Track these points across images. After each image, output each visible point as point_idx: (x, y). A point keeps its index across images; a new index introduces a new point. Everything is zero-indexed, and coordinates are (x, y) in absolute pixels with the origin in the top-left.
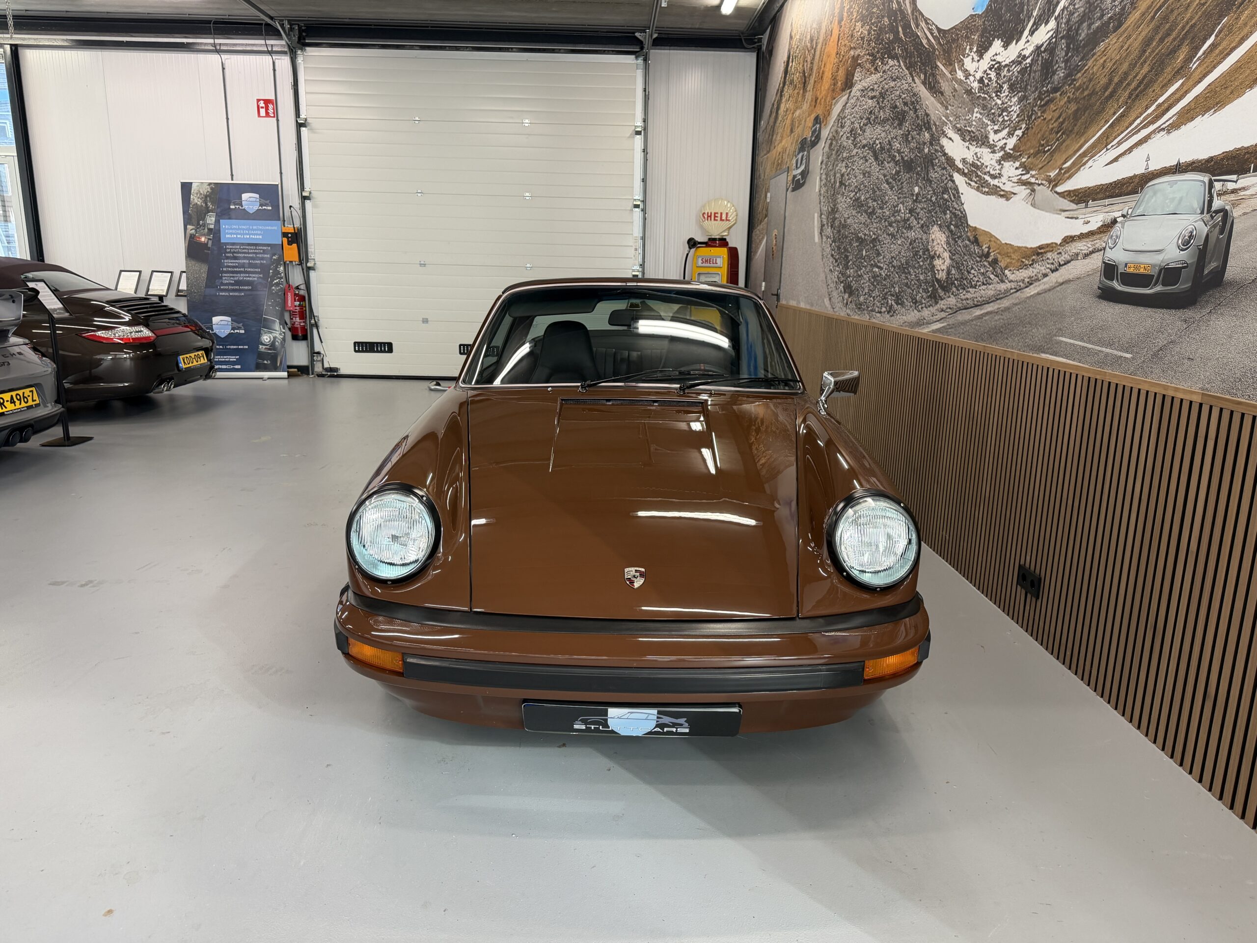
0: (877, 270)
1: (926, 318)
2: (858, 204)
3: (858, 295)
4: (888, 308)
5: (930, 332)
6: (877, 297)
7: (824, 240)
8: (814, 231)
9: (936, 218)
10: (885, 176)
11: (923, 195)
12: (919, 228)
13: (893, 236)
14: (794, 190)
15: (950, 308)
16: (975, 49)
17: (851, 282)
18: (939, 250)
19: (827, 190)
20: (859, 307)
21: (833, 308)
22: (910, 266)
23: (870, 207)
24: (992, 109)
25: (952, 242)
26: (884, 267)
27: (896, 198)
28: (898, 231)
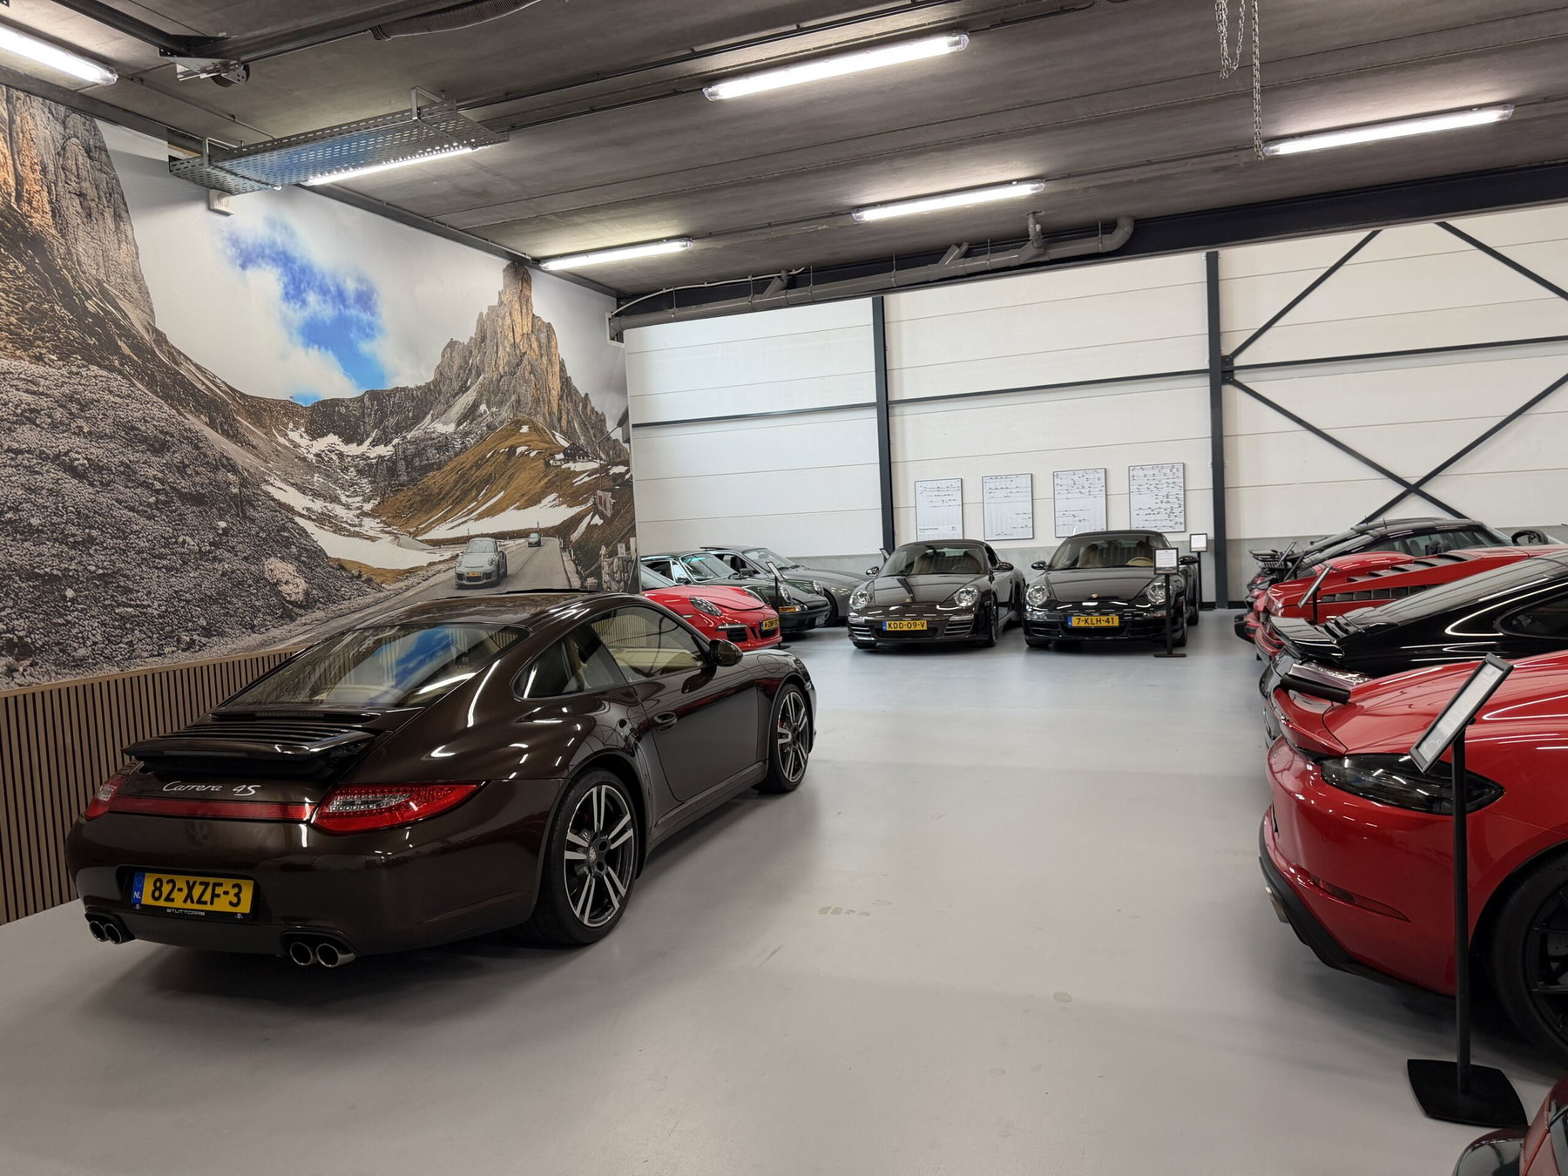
0: (129, 610)
1: (279, 636)
3: (63, 650)
4: (182, 646)
9: (272, 551)
11: (239, 530)
12: (238, 559)
15: (318, 620)
16: (303, 429)
17: (25, 636)
18: (287, 577)
20: (75, 664)
24: (338, 480)
26: (156, 604)
27: (168, 529)
28: (185, 563)
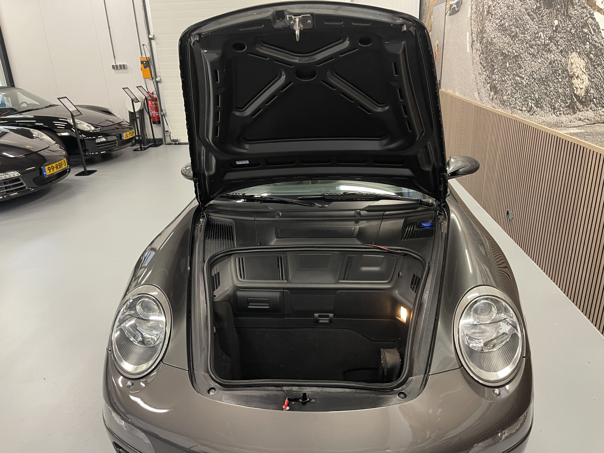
0: (519, 79)
1: (564, 123)
2: (502, 29)
3: (502, 95)
4: (528, 108)
5: (567, 134)
6: (518, 99)
7: (474, 52)
8: (466, 45)
9: (575, 47)
10: (526, 10)
11: (563, 27)
12: (558, 52)
13: (533, 55)
14: (450, 15)
15: (588, 119)
17: (496, 84)
18: (578, 72)
19: (477, 17)
20: (503, 103)
21: (481, 100)
22: (549, 80)
23: (513, 32)
25: (591, 68)
26: (526, 78)
27: (537, 27)
28: (538, 52)
